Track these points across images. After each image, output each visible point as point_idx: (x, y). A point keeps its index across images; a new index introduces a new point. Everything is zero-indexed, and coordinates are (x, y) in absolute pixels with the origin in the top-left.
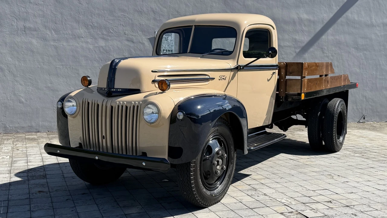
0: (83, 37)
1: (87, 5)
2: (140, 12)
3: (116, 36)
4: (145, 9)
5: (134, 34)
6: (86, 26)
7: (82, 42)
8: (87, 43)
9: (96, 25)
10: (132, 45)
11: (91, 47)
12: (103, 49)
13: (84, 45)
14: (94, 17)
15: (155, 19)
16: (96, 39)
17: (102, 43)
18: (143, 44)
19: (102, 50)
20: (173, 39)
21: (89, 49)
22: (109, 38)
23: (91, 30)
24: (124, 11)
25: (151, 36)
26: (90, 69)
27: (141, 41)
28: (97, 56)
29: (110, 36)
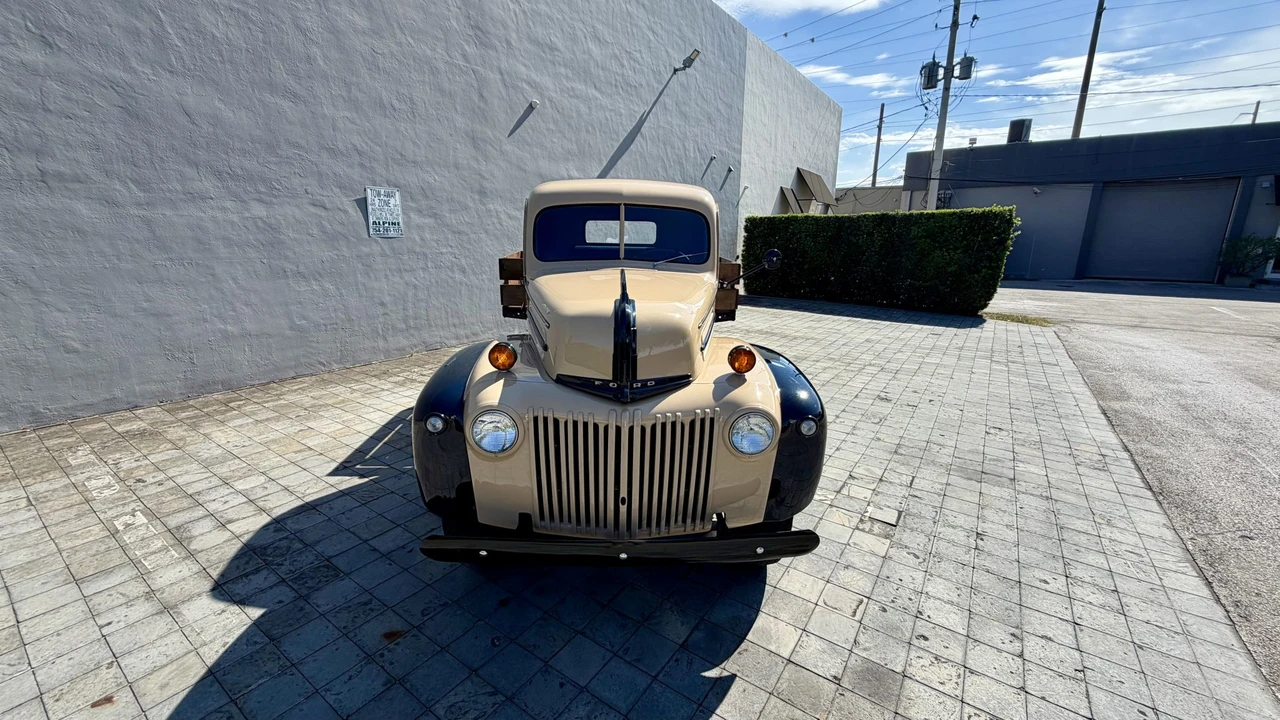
0: (212, 199)
1: (211, 129)
2: (333, 152)
3: (287, 196)
4: (340, 146)
5: (325, 193)
6: (218, 175)
7: (212, 208)
8: (224, 209)
9: (239, 172)
10: (323, 213)
11: (235, 218)
12: (264, 222)
13: (219, 215)
14: (232, 154)
15: (362, 165)
16: (244, 201)
17: (259, 210)
18: (345, 212)
19: (260, 224)
20: (398, 202)
21: (232, 224)
22: (275, 200)
23: (230, 183)
24: (298, 146)
25: (359, 197)
26: (241, 264)
27: (340, 206)
28: (251, 237)
29: (276, 197)
